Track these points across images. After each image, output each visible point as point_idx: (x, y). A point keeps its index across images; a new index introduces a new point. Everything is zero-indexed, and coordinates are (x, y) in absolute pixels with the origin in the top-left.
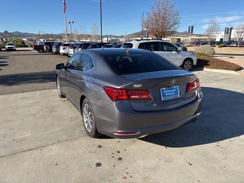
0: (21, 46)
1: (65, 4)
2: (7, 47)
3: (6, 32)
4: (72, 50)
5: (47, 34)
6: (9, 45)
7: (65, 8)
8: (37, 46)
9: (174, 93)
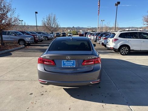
0: (75, 35)
1: (99, 10)
2: (68, 35)
3: (73, 27)
4: (93, 37)
5: (93, 28)
6: (70, 34)
7: (99, 13)
8: (81, 34)
9: (71, 64)
